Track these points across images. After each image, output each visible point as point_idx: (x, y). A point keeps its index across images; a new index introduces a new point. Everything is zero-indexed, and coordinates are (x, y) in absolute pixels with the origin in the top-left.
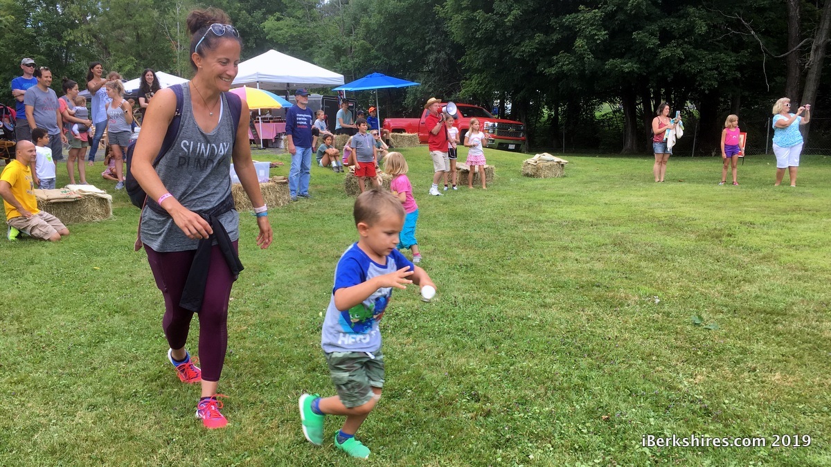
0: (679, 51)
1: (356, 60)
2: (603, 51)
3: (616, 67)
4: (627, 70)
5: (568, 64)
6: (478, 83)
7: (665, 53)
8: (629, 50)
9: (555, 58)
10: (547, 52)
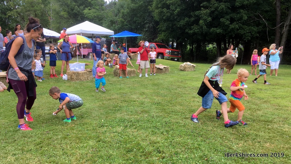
0: (237, 26)
1: (119, 26)
2: (210, 25)
3: (214, 31)
4: (218, 32)
5: (197, 30)
6: (164, 36)
7: (232, 26)
8: (219, 25)
9: (192, 27)
10: (189, 25)
